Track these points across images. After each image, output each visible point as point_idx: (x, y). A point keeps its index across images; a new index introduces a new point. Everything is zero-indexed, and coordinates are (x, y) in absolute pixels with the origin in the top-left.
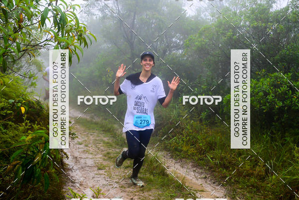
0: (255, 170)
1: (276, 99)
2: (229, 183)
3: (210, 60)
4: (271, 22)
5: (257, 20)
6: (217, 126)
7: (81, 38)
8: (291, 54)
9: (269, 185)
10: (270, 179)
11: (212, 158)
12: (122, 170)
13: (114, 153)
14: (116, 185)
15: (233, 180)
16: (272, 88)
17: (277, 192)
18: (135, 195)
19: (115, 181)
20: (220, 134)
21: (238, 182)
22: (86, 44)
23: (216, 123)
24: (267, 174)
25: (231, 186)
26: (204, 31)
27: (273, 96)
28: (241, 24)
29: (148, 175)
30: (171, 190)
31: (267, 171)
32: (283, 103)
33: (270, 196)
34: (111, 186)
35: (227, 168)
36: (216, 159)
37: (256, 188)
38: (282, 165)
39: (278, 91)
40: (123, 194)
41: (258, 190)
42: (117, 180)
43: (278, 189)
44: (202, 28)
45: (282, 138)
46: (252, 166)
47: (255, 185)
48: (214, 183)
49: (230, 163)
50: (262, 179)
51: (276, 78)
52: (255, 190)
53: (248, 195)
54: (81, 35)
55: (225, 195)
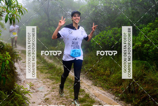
0: (106, 73)
1: (115, 40)
2: (94, 79)
3: (85, 22)
4: (113, 4)
5: (106, 3)
6: (88, 53)
7: (20, 10)
8: (121, 19)
9: (112, 79)
10: (112, 76)
11: (86, 68)
12: (44, 74)
13: (40, 67)
14: (41, 82)
15: (95, 77)
16: (113, 35)
17: (115, 82)
18: (50, 86)
19: (40, 79)
20: (90, 56)
21: (98, 78)
22: (22, 13)
23: (88, 51)
24: (111, 74)
25: (94, 80)
26: (82, 8)
27: (113, 38)
28: (99, 5)
29: (56, 76)
30: (67, 83)
31: (111, 73)
32: (118, 42)
33: (112, 84)
34: (39, 82)
35: (93, 72)
36: (88, 68)
37: (106, 81)
38: (117, 70)
39: (116, 36)
40: (44, 86)
41: (107, 81)
42: (42, 79)
43: (115, 81)
44: (81, 7)
45: (117, 58)
46: (104, 71)
47: (105, 79)
48: (87, 79)
49: (94, 70)
50: (109, 76)
51: (115, 30)
52: (105, 81)
53: (102, 84)
54: (19, 9)
55: (92, 84)
